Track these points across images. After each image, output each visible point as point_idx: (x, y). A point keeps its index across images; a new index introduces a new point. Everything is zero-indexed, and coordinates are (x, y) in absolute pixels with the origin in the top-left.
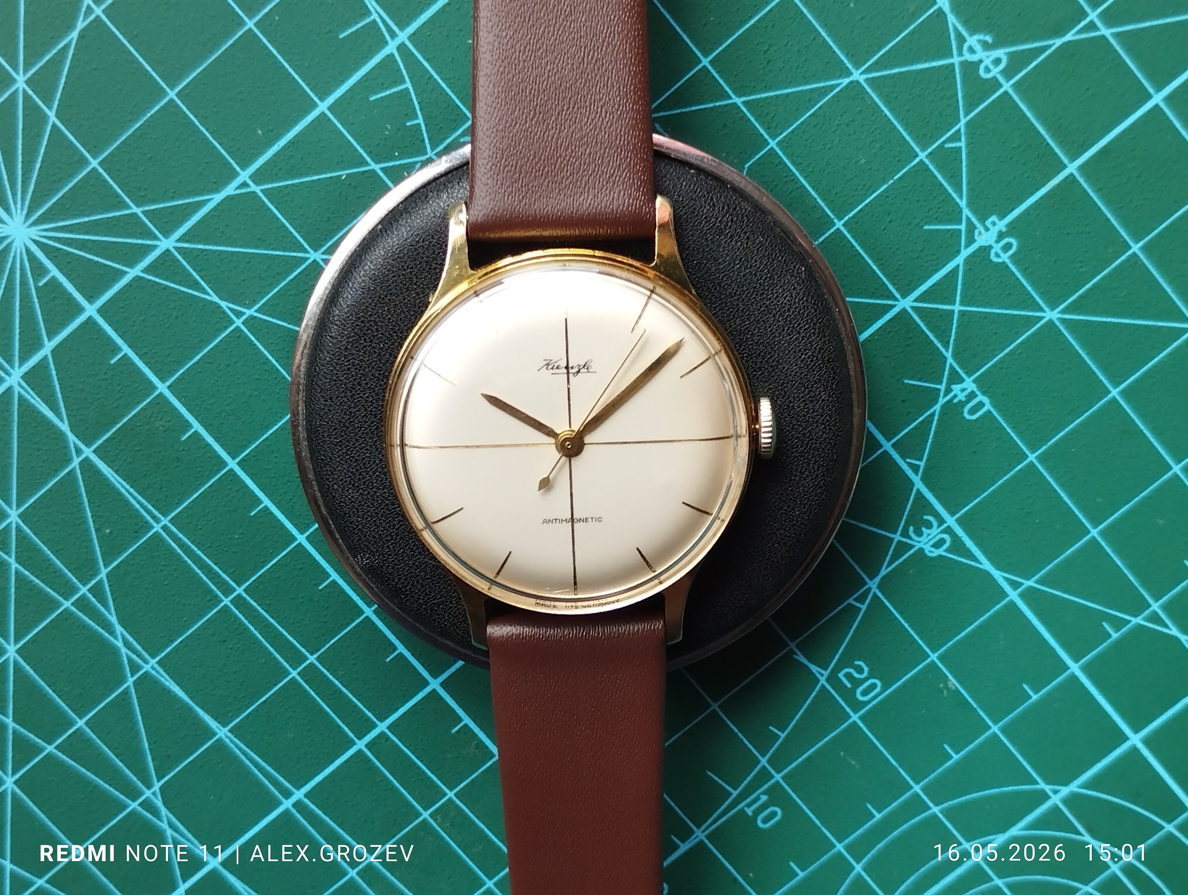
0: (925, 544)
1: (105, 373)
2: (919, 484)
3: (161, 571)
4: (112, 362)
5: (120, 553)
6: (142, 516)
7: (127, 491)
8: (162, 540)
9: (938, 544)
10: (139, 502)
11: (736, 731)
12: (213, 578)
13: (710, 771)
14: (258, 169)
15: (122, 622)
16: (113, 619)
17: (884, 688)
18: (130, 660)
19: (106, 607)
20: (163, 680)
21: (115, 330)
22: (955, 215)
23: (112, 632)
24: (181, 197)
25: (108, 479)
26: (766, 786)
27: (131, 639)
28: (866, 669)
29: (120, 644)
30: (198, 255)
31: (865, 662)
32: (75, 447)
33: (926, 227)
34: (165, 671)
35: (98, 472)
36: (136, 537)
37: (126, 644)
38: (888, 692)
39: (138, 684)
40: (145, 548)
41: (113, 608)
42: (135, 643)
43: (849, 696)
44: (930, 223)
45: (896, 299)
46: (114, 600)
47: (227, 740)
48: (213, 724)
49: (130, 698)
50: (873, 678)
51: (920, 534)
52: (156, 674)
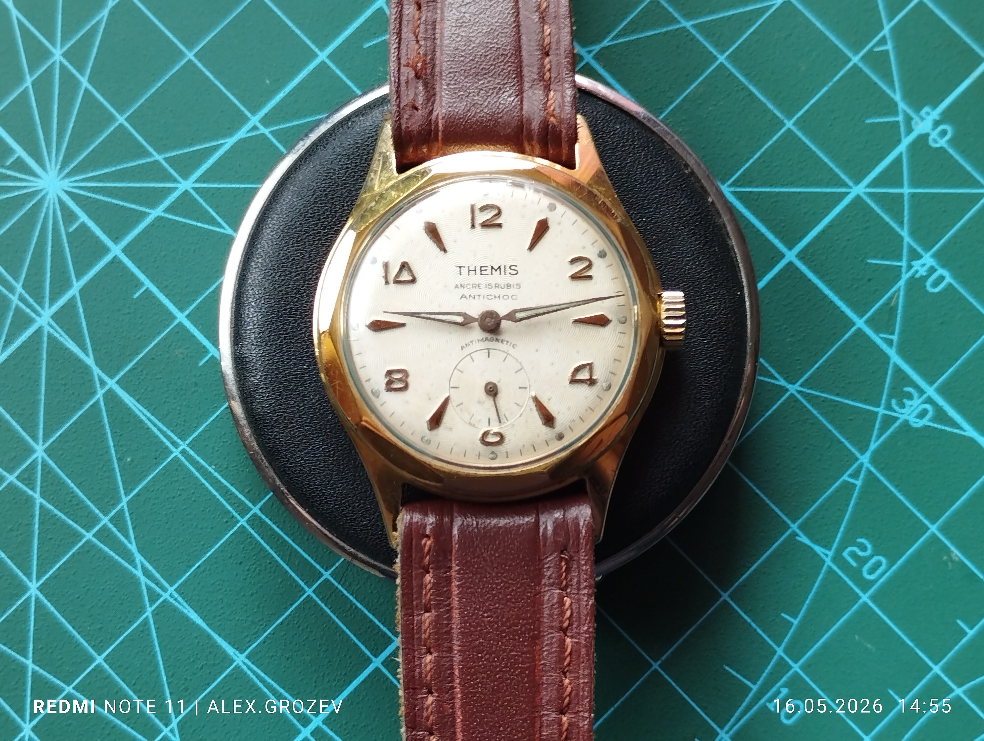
0: (909, 415)
1: (129, 308)
2: (895, 358)
3: (180, 495)
4: (136, 296)
5: (141, 480)
6: (162, 443)
7: (149, 419)
8: (181, 465)
9: (922, 415)
10: (159, 429)
11: (749, 620)
12: (229, 499)
13: (727, 665)
14: (266, 114)
15: (141, 550)
16: (133, 547)
17: (891, 564)
18: (149, 589)
19: (127, 536)
20: (180, 607)
21: (139, 267)
22: (892, 108)
23: (131, 561)
24: (199, 142)
25: (130, 409)
26: (784, 679)
27: (150, 568)
28: (869, 546)
29: (139, 573)
30: (213, 194)
31: (866, 539)
32: (99, 380)
33: (868, 121)
34: (183, 598)
35: (121, 402)
36: (156, 464)
37: (146, 573)
38: (894, 568)
39: (157, 614)
40: (165, 474)
41: (132, 536)
42: (154, 571)
43: (856, 575)
44: (870, 117)
45: (850, 187)
46: (134, 528)
47: (244, 668)
48: (230, 650)
49: (149, 629)
50: (878, 555)
51: (903, 406)
52: (174, 602)
